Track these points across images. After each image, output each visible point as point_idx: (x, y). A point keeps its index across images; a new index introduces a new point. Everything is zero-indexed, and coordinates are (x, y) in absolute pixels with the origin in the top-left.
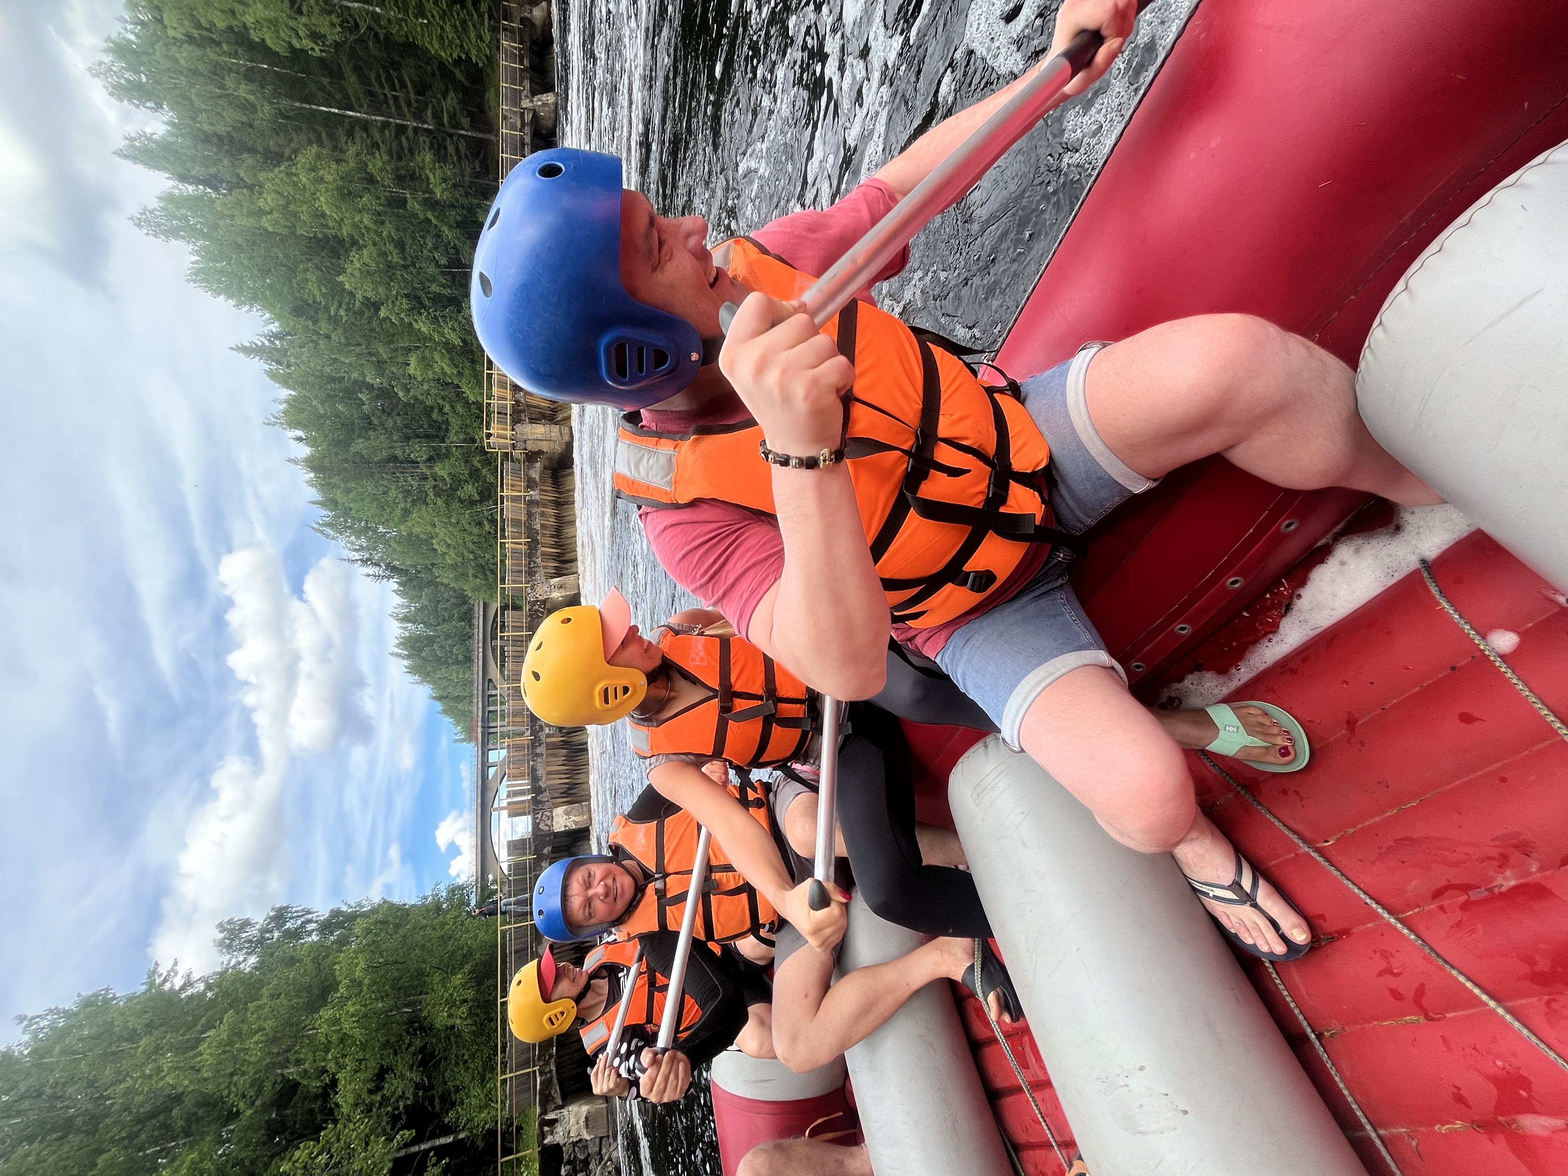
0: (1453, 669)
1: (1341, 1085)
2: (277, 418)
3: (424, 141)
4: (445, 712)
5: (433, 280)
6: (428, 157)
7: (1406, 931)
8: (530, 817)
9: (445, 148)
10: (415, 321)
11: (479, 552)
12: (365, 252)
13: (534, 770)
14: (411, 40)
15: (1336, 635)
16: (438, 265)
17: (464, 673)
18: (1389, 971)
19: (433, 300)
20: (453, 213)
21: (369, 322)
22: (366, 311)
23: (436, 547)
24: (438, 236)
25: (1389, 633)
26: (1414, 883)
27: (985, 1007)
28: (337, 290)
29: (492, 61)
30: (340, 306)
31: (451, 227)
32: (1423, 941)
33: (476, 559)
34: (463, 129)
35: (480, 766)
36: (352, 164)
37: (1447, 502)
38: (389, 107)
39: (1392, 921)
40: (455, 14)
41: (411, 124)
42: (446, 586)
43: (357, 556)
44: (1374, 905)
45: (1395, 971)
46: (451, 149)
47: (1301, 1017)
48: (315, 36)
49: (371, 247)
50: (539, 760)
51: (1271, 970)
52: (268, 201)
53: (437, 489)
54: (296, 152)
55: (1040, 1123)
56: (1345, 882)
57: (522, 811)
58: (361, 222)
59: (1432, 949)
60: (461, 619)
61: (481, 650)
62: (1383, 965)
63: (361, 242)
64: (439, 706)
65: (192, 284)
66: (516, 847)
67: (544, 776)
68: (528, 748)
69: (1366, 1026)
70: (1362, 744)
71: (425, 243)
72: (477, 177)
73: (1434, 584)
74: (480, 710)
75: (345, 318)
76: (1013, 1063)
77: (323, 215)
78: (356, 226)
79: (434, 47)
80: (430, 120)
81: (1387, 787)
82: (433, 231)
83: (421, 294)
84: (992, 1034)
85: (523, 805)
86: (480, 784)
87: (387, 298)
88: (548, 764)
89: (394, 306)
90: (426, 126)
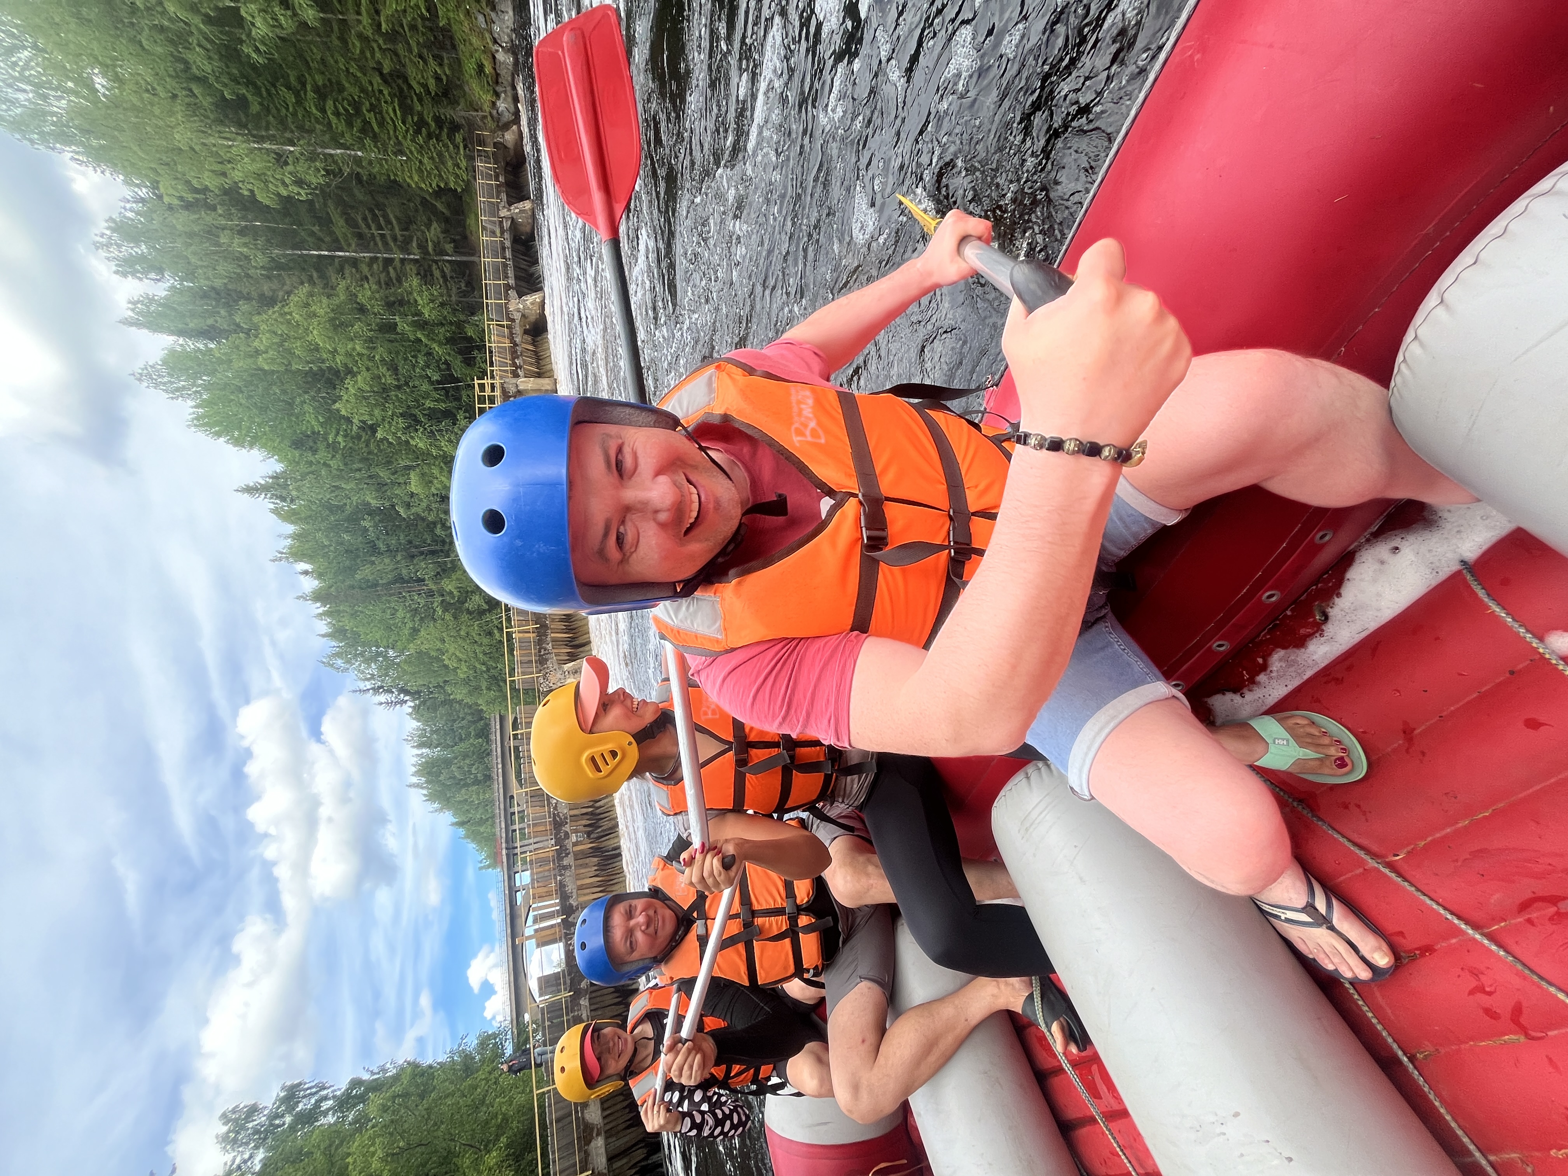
0: (1512, 673)
1: (1442, 1111)
2: (282, 553)
3: (411, 269)
4: (467, 837)
5: (426, 396)
6: (415, 282)
7: (1494, 948)
8: (561, 945)
9: (432, 275)
10: (412, 438)
11: (491, 663)
12: (359, 377)
13: (562, 886)
14: (392, 178)
15: (1379, 643)
16: (431, 383)
17: (484, 793)
18: (1480, 989)
19: (429, 416)
20: (442, 330)
21: (367, 446)
22: (364, 434)
23: (446, 662)
24: (429, 354)
25: (1437, 639)
26: (1497, 896)
27: (1049, 1038)
28: (334, 418)
29: (469, 188)
30: (337, 434)
31: (440, 344)
32: (1514, 957)
33: (488, 670)
34: (448, 255)
35: (507, 892)
36: (342, 297)
37: (1479, 500)
38: (376, 244)
39: (1478, 937)
40: (432, 147)
41: (398, 256)
42: (460, 702)
43: (368, 685)
44: (1456, 921)
45: (1488, 989)
46: (437, 273)
47: (1390, 1040)
48: (299, 183)
49: (365, 373)
50: (568, 873)
51: (1352, 991)
52: (263, 341)
53: (444, 604)
54: (289, 293)
55: (1119, 1156)
56: (1422, 897)
57: (551, 938)
58: (354, 349)
59: (1524, 965)
60: (478, 736)
61: (500, 766)
62: (1473, 983)
63: (355, 369)
64: (462, 831)
65: (193, 429)
66: (548, 983)
67: (575, 891)
68: (554, 860)
69: (1463, 1046)
70: (1423, 754)
71: (416, 362)
72: (465, 296)
73: (1479, 587)
74: (504, 830)
75: (343, 444)
76: (1084, 1094)
77: (317, 349)
78: (348, 354)
79: (413, 180)
80: (416, 251)
81: (1456, 798)
82: (424, 350)
83: (416, 412)
84: (1058, 1064)
85: (553, 931)
86: (508, 911)
87: (383, 420)
88: (578, 877)
89: (390, 427)
90: (412, 257)
